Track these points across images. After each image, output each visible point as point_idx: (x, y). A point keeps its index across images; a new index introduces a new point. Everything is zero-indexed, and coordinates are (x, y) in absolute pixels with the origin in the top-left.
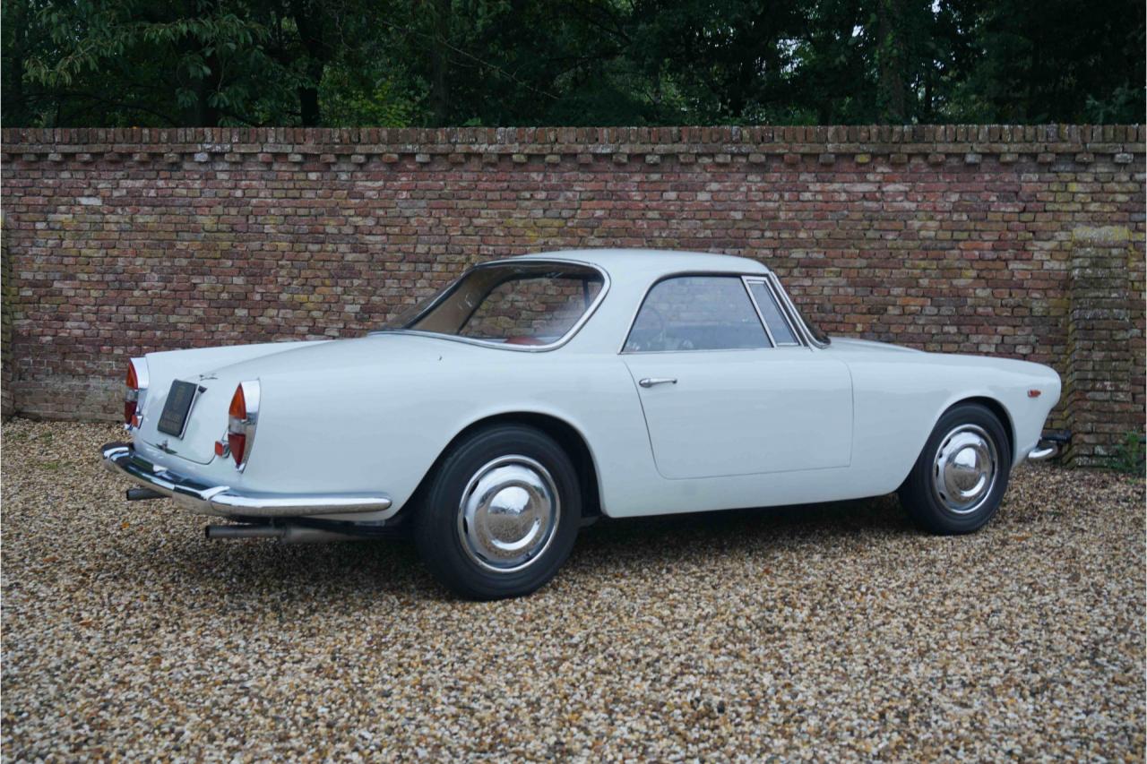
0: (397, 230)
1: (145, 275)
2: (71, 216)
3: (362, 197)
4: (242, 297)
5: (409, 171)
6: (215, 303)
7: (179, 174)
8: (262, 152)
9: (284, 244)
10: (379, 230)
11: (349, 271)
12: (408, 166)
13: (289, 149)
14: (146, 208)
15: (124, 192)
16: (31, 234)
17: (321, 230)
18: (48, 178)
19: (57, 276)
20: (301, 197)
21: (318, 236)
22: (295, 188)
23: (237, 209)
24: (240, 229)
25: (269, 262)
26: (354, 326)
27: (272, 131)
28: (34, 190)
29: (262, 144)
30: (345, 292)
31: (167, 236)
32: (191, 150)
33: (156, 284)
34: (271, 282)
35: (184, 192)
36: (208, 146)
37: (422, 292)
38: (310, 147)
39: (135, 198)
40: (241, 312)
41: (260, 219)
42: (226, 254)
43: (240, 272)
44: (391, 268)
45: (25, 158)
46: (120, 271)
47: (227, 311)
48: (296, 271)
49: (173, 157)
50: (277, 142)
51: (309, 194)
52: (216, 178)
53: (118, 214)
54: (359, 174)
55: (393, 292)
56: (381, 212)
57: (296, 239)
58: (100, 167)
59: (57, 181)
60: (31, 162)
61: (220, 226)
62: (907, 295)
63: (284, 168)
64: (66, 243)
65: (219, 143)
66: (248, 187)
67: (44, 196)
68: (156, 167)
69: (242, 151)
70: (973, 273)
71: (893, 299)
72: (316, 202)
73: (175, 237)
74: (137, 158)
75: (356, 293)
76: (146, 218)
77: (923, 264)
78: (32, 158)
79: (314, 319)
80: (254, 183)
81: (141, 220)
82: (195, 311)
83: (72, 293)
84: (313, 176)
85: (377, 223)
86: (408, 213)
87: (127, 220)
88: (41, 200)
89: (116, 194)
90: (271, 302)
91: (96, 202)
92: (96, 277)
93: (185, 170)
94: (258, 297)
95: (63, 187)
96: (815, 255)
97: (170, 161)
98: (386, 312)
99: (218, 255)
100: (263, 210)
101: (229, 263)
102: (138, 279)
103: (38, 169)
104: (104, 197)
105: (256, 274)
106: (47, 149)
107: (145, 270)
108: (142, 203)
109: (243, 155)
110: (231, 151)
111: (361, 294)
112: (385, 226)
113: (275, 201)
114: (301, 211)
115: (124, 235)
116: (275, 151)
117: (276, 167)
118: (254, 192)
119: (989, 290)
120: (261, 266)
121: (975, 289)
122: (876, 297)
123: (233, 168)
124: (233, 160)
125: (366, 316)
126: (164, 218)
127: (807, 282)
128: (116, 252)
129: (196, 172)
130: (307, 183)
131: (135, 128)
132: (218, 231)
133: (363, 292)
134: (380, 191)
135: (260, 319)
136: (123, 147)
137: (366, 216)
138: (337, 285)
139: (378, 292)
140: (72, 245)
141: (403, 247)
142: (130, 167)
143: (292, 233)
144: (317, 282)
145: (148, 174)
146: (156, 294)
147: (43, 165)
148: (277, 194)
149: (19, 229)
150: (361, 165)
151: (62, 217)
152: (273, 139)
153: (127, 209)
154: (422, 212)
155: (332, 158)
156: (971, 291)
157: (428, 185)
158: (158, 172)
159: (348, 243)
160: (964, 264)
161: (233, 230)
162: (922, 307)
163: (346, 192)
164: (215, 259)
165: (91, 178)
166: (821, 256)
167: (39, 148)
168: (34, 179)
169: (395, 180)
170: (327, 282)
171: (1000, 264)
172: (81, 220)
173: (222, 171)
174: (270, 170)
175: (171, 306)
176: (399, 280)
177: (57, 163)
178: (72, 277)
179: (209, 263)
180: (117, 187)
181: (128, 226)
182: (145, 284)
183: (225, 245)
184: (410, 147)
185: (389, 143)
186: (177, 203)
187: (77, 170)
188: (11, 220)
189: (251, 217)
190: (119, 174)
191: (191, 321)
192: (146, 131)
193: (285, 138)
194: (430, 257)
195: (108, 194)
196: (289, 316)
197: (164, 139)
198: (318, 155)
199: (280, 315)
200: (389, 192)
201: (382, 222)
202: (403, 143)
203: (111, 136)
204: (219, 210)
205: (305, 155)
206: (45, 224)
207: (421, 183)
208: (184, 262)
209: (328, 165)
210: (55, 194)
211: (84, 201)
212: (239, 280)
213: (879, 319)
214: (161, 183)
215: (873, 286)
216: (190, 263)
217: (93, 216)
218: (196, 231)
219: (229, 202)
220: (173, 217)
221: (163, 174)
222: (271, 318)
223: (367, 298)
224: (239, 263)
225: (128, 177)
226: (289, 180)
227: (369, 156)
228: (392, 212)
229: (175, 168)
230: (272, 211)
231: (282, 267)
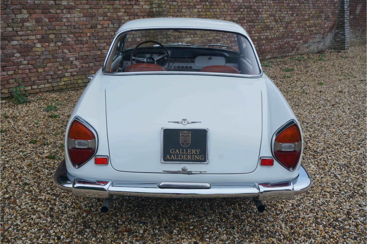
62: (104, 20)
70: (123, 10)
71: (99, 22)
77: (108, 7)
96: (71, 3)
119: (128, 17)
121: (124, 17)
122: (94, 22)
127: (69, 16)
156: (123, 17)
160: (121, 7)
162: (108, 24)
166: (73, 4)
171: (131, 7)
213: (95, 31)
215: (92, 16)
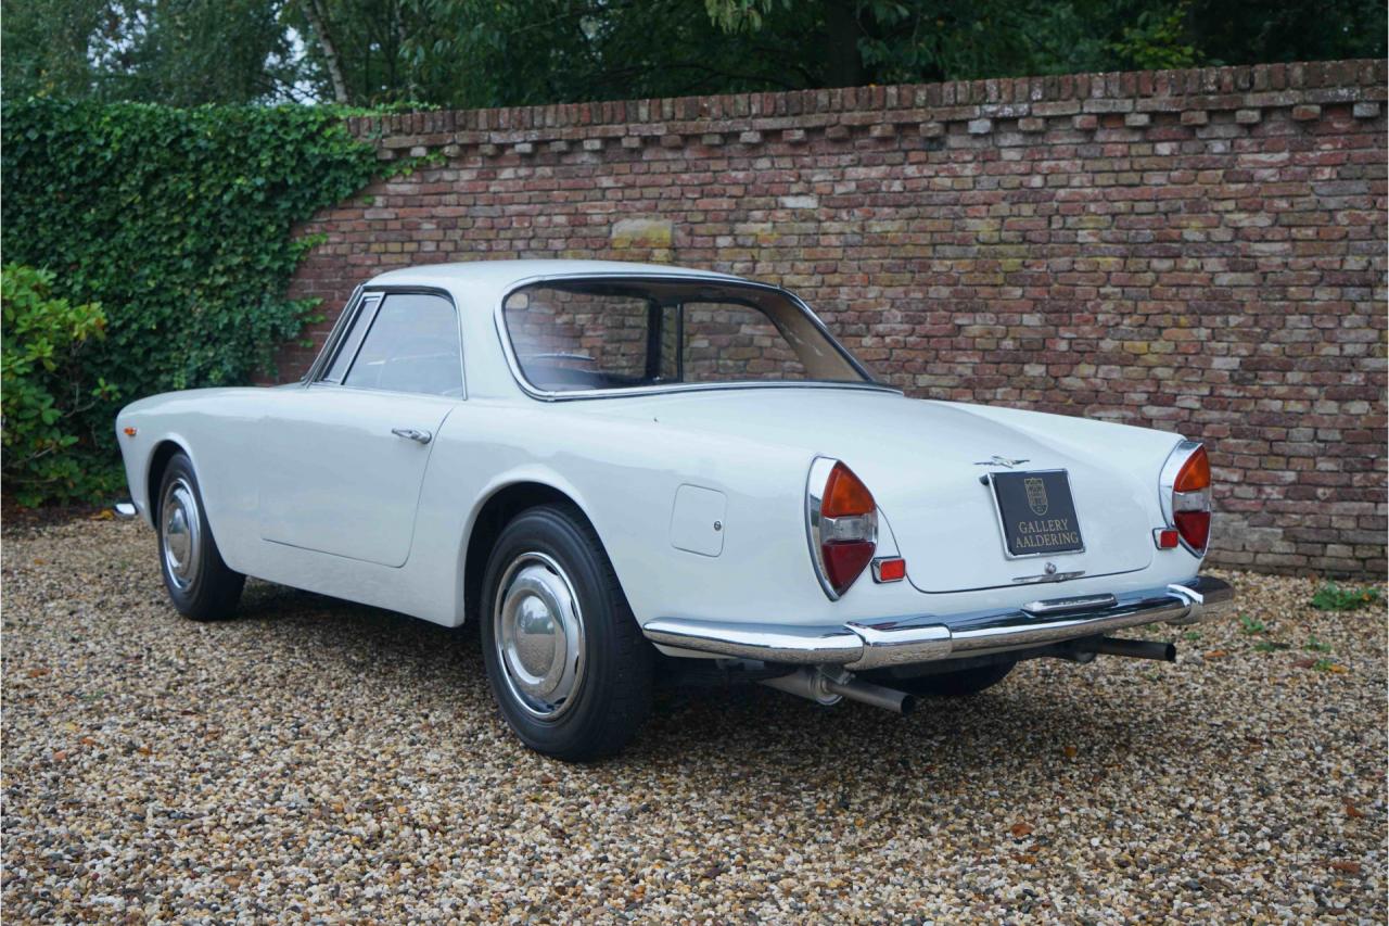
0: (1310, 232)
1: (881, 313)
2: (770, 225)
3: (1250, 179)
4: (1036, 346)
5: (1337, 133)
6: (994, 357)
7: (940, 155)
8: (1081, 113)
9: (1111, 260)
10: (1278, 232)
11: (1223, 302)
12: (1336, 125)
13: (1128, 105)
14: (886, 210)
15: (852, 186)
16: (709, 255)
17: (1176, 237)
18: (737, 170)
20: (1141, 183)
21: (1168, 245)
22: (1132, 170)
23: (1033, 206)
24: (1038, 239)
25: (1084, 289)
26: (1227, 392)
27: (1099, 79)
28: (717, 188)
29: (1081, 100)
30: (1213, 337)
31: (918, 252)
32: (963, 116)
33: (899, 327)
34: (1087, 322)
35: (948, 182)
36: (992, 109)
37: (1353, 335)
38: (1163, 100)
39: (870, 195)
40: (1034, 370)
41: (1071, 221)
42: (1013, 278)
43: (1036, 305)
44: (1297, 296)
45: (707, 140)
46: (843, 307)
47: (1012, 369)
48: (1129, 303)
49: (933, 128)
50: (1107, 96)
51: (1157, 178)
52: (999, 159)
53: (841, 220)
54: (1246, 143)
55: (1300, 335)
56: (1283, 204)
57: (1131, 251)
58: (817, 150)
59: (751, 173)
60: (712, 147)
61: (1004, 234)
63: (1114, 138)
64: (763, 267)
65: (1009, 103)
66: (1053, 172)
67: (731, 197)
68: (905, 146)
69: (1048, 113)
72: (1168, 191)
73: (930, 254)
74: (876, 132)
75: (1233, 338)
76: (886, 224)
78: (717, 140)
79: (1158, 382)
80: (1063, 164)
81: (878, 229)
82: (960, 369)
84: (1164, 149)
85: (1276, 222)
86: (1332, 203)
87: (856, 229)
88: (725, 203)
89: (840, 189)
90: (1086, 352)
91: (808, 203)
93: (950, 149)
94: (1063, 346)
95: (759, 182)
97: (930, 135)
98: (1285, 368)
99: (1000, 279)
100: (1077, 206)
101: (1018, 292)
102: (869, 319)
103: (721, 158)
104: (820, 195)
105: (1061, 310)
106: (739, 125)
107: (881, 305)
108: (880, 202)
109: (1047, 119)
110: (1030, 114)
111: (1242, 340)
112: (1290, 226)
113: (1097, 191)
114: (1142, 207)
115: (850, 252)
116: (1104, 110)
117: (1100, 136)
118: (1062, 179)
120: (1071, 296)
123: (1030, 141)
124: (1033, 128)
125: (1250, 375)
126: (914, 224)
128: (836, 279)
129: (968, 150)
130: (1152, 159)
131: (873, 86)
132: (1002, 242)
133: (1245, 336)
134: (1282, 168)
135: (1067, 381)
136: (856, 117)
137: (1256, 211)
138: (1199, 324)
139: (1272, 336)
140: (770, 269)
141: (1319, 261)
142: (863, 148)
143: (1124, 243)
144: (1166, 320)
145: (890, 157)
146: (898, 341)
147: (734, 149)
148: (1100, 179)
149: (692, 247)
150: (1250, 127)
151: (756, 228)
152: (1101, 92)
153: (856, 211)
154: (1359, 201)
155: (1201, 118)
157: (1372, 155)
158: (906, 152)
159: (1223, 256)
161: (1025, 240)
163: (1221, 172)
164: (996, 286)
165: (803, 167)
167: (726, 125)
168: (715, 172)
169: (1311, 150)
170: (1183, 320)
172: (786, 231)
173: (1010, 147)
174: (1091, 141)
175: (920, 360)
176: (1312, 315)
177: (752, 147)
179: (985, 292)
180: (842, 179)
181: (857, 238)
182: (880, 328)
183: (1011, 263)
184: (1344, 92)
185: (1306, 86)
186: (936, 200)
187: (782, 156)
188: (681, 234)
189: (1055, 218)
190: (846, 159)
191: (952, 384)
192: (892, 90)
193: (1121, 88)
194: (1370, 276)
195: (827, 190)
196: (1115, 376)
197: (922, 102)
198: (1177, 114)
199: (1100, 375)
200: (1299, 169)
201: (1285, 220)
202: (1333, 86)
203: (837, 101)
204: (1003, 208)
205: (1154, 115)
206: (730, 239)
207: (1357, 153)
208: (945, 292)
209: (1192, 129)
210: (746, 192)
211: (790, 202)
212: (1033, 320)
214: (910, 170)
216: (955, 294)
217: (803, 225)
218: (964, 243)
219: (1021, 195)
220: (928, 222)
221: (914, 156)
222: (1084, 378)
223: (1251, 346)
224: (1034, 292)
225: (858, 163)
226: (1124, 156)
227: (1266, 111)
228: (1303, 203)
229: (935, 145)
230: (1092, 207)
231: (1106, 297)
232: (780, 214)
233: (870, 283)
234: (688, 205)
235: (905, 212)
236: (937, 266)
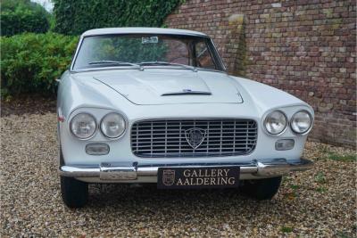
1: (298, 47)
2: (269, 14)
4: (343, 60)
6: (331, 65)
14: (300, 7)
16: (254, 26)
19: (263, 49)
24: (344, 16)
31: (309, 23)
33: (303, 53)
40: (343, 70)
42: (336, 33)
43: (343, 43)
46: (288, 45)
47: (335, 70)
53: (288, 11)
61: (334, 15)
64: (267, 30)
67: (259, 4)
73: (312, 23)
76: (300, 13)
81: (297, 14)
82: (320, 69)
83: (268, 59)
87: (292, 15)
88: (257, 7)
91: (279, 5)
92: (278, 49)
94: (352, 60)
99: (332, 33)
101: (338, 38)
102: (295, 49)
104: (282, 2)
105: (351, 45)
107: (298, 44)
115: (290, 24)
120: (354, 40)
126: (308, 12)
128: (286, 34)
132: (333, 18)
140: (269, 31)
146: (303, 58)
151: (265, 16)
153: (292, 8)
161: (341, 17)
164: (331, 36)
172: (273, 16)
175: (309, 66)
178: (268, 50)
179: (328, 38)
181: (292, 18)
182: (298, 53)
183: (336, 27)
188: (246, 19)
191: (318, 75)
204: (334, 4)
206: (259, 20)
208: (315, 39)
210: (263, 2)
211: (274, 5)
212: (342, 49)
216: (319, 39)
217: (277, 14)
218: (322, 19)
220: (312, 11)
224: (343, 38)
232: (271, 10)
233: (295, 36)
234: (248, 8)
235: (305, 7)
236: (314, 28)
